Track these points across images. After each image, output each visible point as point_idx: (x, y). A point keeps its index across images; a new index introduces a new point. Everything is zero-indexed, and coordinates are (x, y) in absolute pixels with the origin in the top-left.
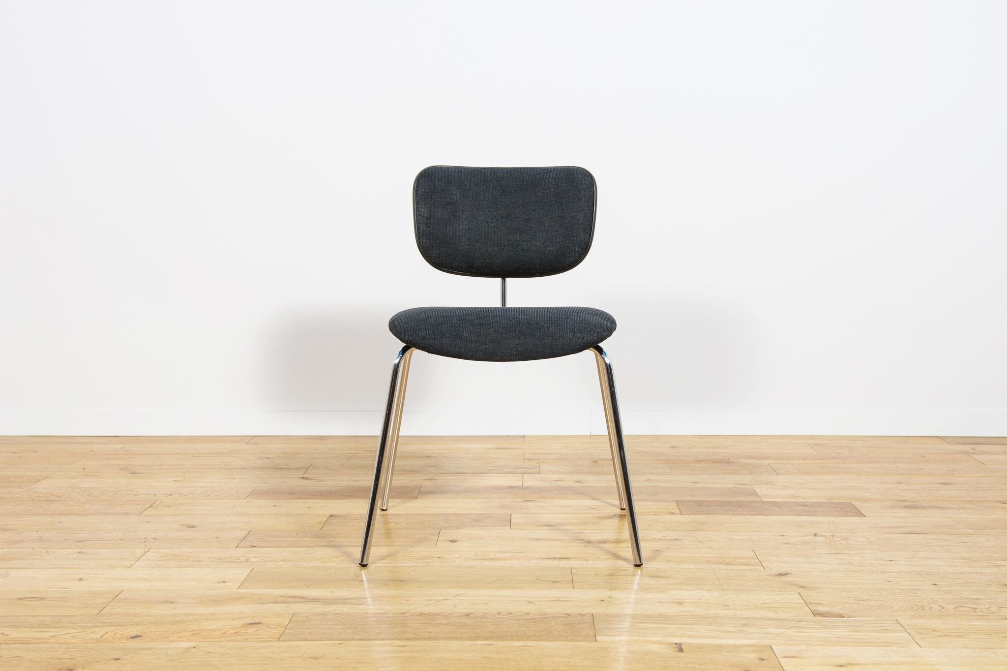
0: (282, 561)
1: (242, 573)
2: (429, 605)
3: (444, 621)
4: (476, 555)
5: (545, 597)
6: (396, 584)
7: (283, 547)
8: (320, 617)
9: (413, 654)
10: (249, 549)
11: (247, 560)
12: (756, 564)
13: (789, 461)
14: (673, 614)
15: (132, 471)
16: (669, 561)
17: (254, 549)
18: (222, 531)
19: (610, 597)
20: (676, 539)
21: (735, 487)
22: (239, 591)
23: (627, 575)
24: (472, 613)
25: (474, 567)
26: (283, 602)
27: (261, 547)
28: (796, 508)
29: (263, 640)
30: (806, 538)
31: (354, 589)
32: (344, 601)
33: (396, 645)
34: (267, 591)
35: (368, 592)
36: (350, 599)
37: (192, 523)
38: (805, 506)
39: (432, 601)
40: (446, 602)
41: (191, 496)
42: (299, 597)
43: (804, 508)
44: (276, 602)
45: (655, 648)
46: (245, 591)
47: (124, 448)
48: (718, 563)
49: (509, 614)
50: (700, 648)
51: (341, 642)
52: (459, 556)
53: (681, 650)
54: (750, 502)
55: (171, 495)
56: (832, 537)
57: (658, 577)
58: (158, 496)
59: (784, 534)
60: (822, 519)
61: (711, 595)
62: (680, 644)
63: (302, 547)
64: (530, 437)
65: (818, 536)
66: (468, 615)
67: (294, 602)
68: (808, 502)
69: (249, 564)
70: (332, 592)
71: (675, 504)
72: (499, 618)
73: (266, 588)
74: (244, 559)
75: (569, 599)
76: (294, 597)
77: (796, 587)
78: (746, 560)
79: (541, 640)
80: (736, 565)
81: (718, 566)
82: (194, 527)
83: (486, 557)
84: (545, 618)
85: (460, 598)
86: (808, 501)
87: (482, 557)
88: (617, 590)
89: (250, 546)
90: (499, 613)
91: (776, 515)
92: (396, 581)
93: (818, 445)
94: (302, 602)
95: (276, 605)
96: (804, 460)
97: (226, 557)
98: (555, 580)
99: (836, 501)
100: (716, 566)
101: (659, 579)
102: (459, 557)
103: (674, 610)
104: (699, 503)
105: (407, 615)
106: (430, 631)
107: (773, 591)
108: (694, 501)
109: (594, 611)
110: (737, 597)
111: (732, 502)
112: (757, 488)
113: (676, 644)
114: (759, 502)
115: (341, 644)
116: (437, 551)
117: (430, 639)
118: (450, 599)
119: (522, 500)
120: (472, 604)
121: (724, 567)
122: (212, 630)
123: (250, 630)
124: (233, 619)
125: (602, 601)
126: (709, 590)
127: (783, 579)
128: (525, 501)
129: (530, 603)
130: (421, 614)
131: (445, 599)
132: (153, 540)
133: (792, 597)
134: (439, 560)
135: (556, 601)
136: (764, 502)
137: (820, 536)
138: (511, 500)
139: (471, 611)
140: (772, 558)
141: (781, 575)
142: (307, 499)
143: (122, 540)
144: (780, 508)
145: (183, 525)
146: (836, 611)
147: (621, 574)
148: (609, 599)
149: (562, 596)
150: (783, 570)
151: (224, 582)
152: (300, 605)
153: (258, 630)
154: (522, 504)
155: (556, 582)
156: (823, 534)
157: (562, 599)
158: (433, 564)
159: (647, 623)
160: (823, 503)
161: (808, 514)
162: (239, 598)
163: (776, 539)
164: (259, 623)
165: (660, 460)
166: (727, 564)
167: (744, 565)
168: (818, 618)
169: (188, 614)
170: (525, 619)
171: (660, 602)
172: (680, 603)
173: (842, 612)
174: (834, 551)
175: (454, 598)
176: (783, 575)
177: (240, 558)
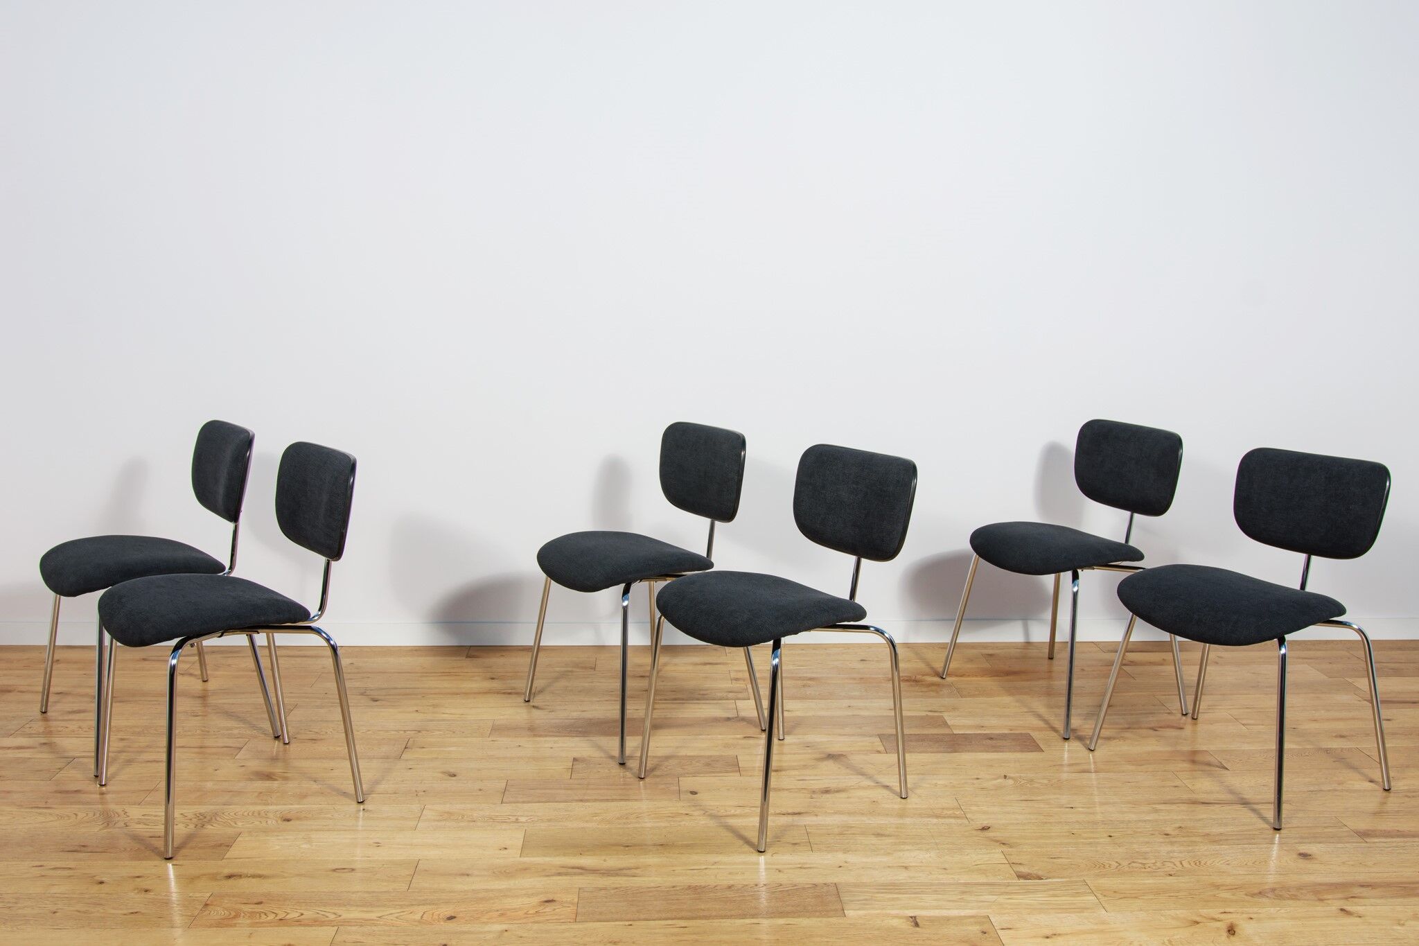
0: (549, 820)
1: (516, 838)
5: (790, 863)
6: (658, 850)
8: (603, 892)
9: (695, 937)
10: (514, 805)
11: (517, 819)
12: (961, 816)
14: (903, 881)
16: (887, 815)
17: (519, 805)
19: (846, 862)
22: (522, 859)
24: (733, 885)
26: (566, 874)
27: (525, 802)
29: (562, 921)
33: (678, 926)
34: (547, 859)
37: (452, 771)
38: (991, 738)
39: (696, 871)
42: (578, 868)
43: (990, 742)
44: (559, 874)
45: (895, 922)
46: (527, 860)
48: (929, 816)
49: (765, 885)
50: (932, 920)
51: (630, 923)
53: (917, 925)
54: (943, 735)
56: (1019, 779)
58: (407, 732)
59: (979, 777)
62: (915, 917)
63: (562, 801)
65: (1007, 778)
66: (730, 887)
67: (575, 874)
69: (521, 824)
70: (605, 862)
71: (879, 739)
72: (758, 893)
74: (513, 819)
76: (573, 868)
77: (998, 843)
79: (799, 917)
80: (945, 817)
82: (455, 776)
84: (796, 889)
85: (718, 866)
88: (851, 852)
89: (513, 800)
90: (757, 885)
91: (968, 751)
94: (581, 874)
95: (560, 878)
97: (496, 816)
100: (928, 820)
101: (884, 838)
102: (704, 815)
105: (678, 889)
109: (836, 880)
112: (947, 717)
113: (911, 917)
114: (951, 734)
115: (631, 925)
116: (683, 806)
117: (706, 918)
118: (710, 868)
119: (742, 736)
120: (730, 873)
121: (935, 821)
122: (514, 909)
123: (547, 910)
124: (528, 896)
125: (840, 867)
126: (927, 850)
127: (987, 834)
128: (745, 737)
129: (779, 871)
130: (689, 887)
131: (706, 869)
132: (423, 793)
133: (996, 855)
134: (687, 818)
135: (801, 868)
136: (956, 734)
137: (1010, 778)
138: (732, 736)
139: (732, 882)
140: (974, 808)
141: (984, 829)
142: (546, 736)
143: (395, 793)
144: (971, 742)
145: (444, 773)
146: (1035, 872)
147: (849, 832)
148: (845, 864)
149: (805, 861)
150: (985, 823)
151: (506, 849)
152: (581, 877)
153: (554, 910)
154: (743, 742)
155: (796, 844)
156: (1012, 775)
157: (805, 866)
158: (684, 823)
159: (882, 893)
160: (1006, 734)
161: (996, 749)
162: (526, 869)
163: (973, 784)
164: (552, 901)
165: (855, 679)
166: (937, 817)
167: (951, 817)
168: (1022, 881)
169: (487, 891)
170: (780, 891)
171: (889, 867)
172: (906, 868)
173: (1040, 873)
174: (1023, 798)
175: (713, 867)
176: (986, 829)
177: (510, 817)
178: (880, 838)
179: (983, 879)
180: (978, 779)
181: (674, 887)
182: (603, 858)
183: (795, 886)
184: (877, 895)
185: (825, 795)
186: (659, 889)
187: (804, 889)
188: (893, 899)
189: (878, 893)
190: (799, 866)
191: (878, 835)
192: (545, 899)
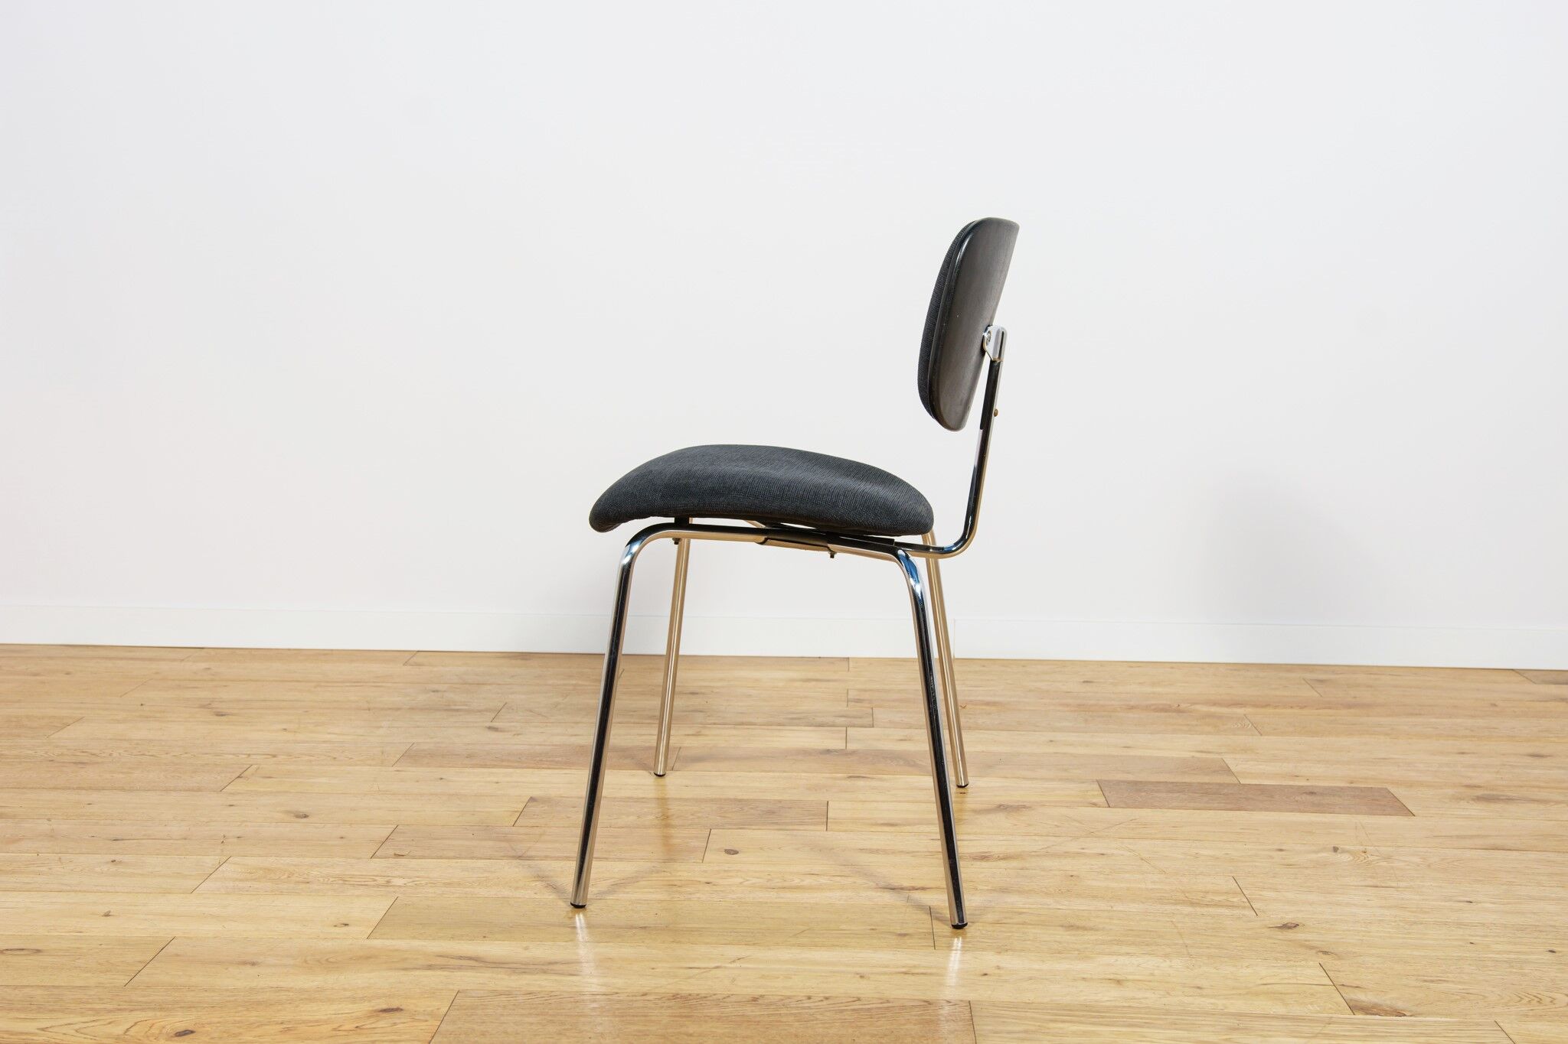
0: (446, 885)
1: (375, 907)
2: (690, 978)
3: (715, 1012)
4: (769, 880)
5: (887, 966)
6: (634, 935)
7: (449, 858)
8: (503, 998)
10: (393, 861)
11: (388, 882)
12: (1243, 904)
13: (1277, 710)
14: (1108, 1004)
15: (219, 710)
16: (1093, 897)
17: (402, 861)
18: (351, 824)
19: (998, 968)
20: (1103, 854)
21: (1193, 757)
22: (369, 943)
23: (1024, 923)
24: (762, 996)
25: (766, 903)
26: (442, 968)
27: (414, 857)
28: (1297, 798)
30: (1320, 855)
31: (564, 943)
32: (544, 967)
34: (417, 944)
35: (584, 948)
36: (556, 963)
37: (303, 809)
38: (1312, 793)
39: (697, 971)
40: (718, 972)
41: (307, 758)
42: (470, 958)
43: (1309, 798)
44: (430, 967)
46: (377, 943)
47: (209, 669)
48: (1177, 902)
49: (827, 998)
52: (741, 880)
54: (1220, 785)
55: (274, 756)
56: (1363, 854)
57: (1078, 928)
58: (254, 757)
59: (1283, 848)
60: (1341, 818)
61: (1171, 967)
63: (481, 858)
64: (857, 660)
65: (1339, 851)
66: (755, 999)
67: (460, 968)
68: (1316, 787)
69: (392, 889)
70: (526, 948)
71: (1096, 786)
72: (809, 1008)
73: (414, 938)
74: (381, 881)
75: (929, 971)
76: (460, 958)
77: (1314, 951)
78: (1225, 897)
80: (1208, 906)
81: (1178, 907)
82: (306, 817)
83: (786, 884)
84: (888, 1008)
85: (743, 965)
86: (1317, 784)
87: (780, 885)
88: (1010, 953)
89: (395, 854)
90: (809, 998)
91: (1267, 810)
92: (636, 928)
93: (1321, 681)
94: (472, 968)
95: (429, 973)
96: (1301, 708)
97: (352, 876)
98: (903, 932)
99: (1363, 786)
100: (1173, 907)
101: (1080, 932)
102: (741, 883)
103: (1108, 996)
104: (1137, 786)
105: (651, 998)
106: (691, 1031)
107: (1276, 959)
108: (1129, 782)
109: (972, 996)
110: (1215, 971)
111: (1190, 784)
112: (1230, 760)
114: (1235, 785)
116: (705, 871)
118: (725, 967)
119: (845, 775)
120: (763, 977)
121: (1188, 909)
122: (317, 1021)
123: (381, 1024)
124: (353, 1000)
125: (986, 974)
126: (1166, 956)
127: (1290, 935)
128: (850, 777)
129: (862, 977)
130: (675, 997)
131: (717, 967)
132: (236, 840)
133: (1310, 972)
134: (707, 888)
135: (906, 973)
136: (1244, 785)
137: (1344, 851)
138: (828, 775)
139: (761, 992)
140: (1267, 894)
141: (1286, 927)
142: (494, 766)
143: (185, 839)
144: (1272, 797)
145: (288, 812)
146: (1388, 1002)
147: (1015, 921)
148: (997, 971)
149: (916, 963)
150: (1289, 918)
151: (346, 925)
152: (470, 973)
153: (395, 1024)
154: (849, 783)
155: (905, 935)
156: (1347, 847)
157: (917, 971)
158: (698, 895)
159: (1063, 1022)
160: (1342, 788)
161: (1320, 808)
162: (368, 958)
163: (1271, 857)
164: (398, 1010)
165: (1067, 705)
166: (1192, 904)
167: (1222, 906)
168: (1360, 1016)
169: (279, 989)
170: (853, 1010)
171: (1084, 979)
172: (1118, 982)
173: (1400, 1005)
174: (1370, 882)
175: (732, 965)
176: (1290, 928)
177: (377, 878)
178: (1074, 932)
179: (1280, 1010)
180: (1281, 850)
181: (645, 994)
182: (525, 944)
183: (888, 1002)
184: (1052, 1025)
185: (979, 863)
186: (615, 997)
187: (903, 1007)
188: (1085, 1033)
189: (1052, 1021)
190: (904, 970)
191: (1071, 927)
192: (385, 1007)
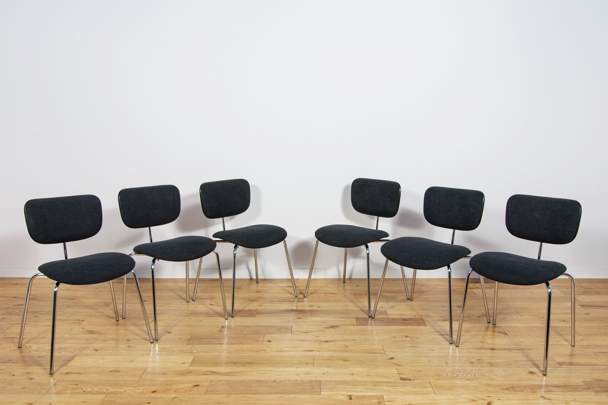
0: (205, 352)
1: (190, 359)
4: (278, 349)
5: (303, 372)
6: (248, 365)
7: (205, 344)
8: (221, 382)
9: (254, 402)
11: (192, 351)
12: (383, 353)
14: (349, 380)
16: (350, 352)
18: (181, 335)
20: (354, 340)
21: (379, 310)
22: (190, 368)
26: (207, 374)
29: (200, 394)
30: (403, 338)
33: (248, 397)
34: (201, 368)
37: (170, 331)
42: (212, 372)
43: (404, 321)
44: (204, 374)
45: (341, 397)
46: (192, 368)
49: (290, 380)
50: (358, 397)
51: (228, 395)
53: (351, 399)
62: (351, 395)
63: (212, 344)
67: (210, 374)
69: (193, 354)
71: (355, 319)
74: (190, 351)
76: (210, 372)
77: (396, 365)
79: (301, 394)
80: (375, 353)
82: (170, 333)
83: (282, 350)
84: (303, 383)
88: (330, 368)
89: (193, 344)
90: (286, 380)
94: (213, 374)
95: (204, 376)
97: (184, 350)
101: (346, 362)
102: (272, 350)
108: (363, 318)
109: (321, 379)
113: (349, 395)
114: (387, 318)
117: (261, 394)
119: (296, 318)
120: (276, 375)
121: (371, 355)
122: (181, 389)
123: (195, 389)
124: (189, 383)
125: (324, 374)
126: (364, 367)
127: (392, 361)
128: (298, 318)
129: (297, 375)
130: (257, 381)
131: (266, 373)
133: (393, 370)
134: (264, 352)
135: (307, 374)
136: (389, 318)
137: (409, 337)
138: (292, 318)
139: (276, 379)
140: (389, 350)
142: (213, 317)
143: (144, 340)
144: (395, 321)
145: (166, 332)
146: (408, 377)
147: (332, 359)
148: (327, 372)
149: (309, 371)
150: (392, 356)
151: (184, 363)
152: (212, 376)
153: (198, 389)
154: (297, 320)
155: (307, 364)
157: (309, 373)
158: (262, 354)
159: (339, 385)
162: (190, 372)
163: (392, 339)
164: (198, 385)
165: (352, 294)
166: (372, 353)
167: (378, 353)
168: (402, 381)
169: (172, 380)
170: (295, 383)
171: (345, 374)
172: (352, 374)
174: (412, 346)
175: (270, 372)
176: (392, 359)
179: (385, 380)
180: (394, 337)
181: (251, 380)
182: (224, 368)
183: (303, 381)
184: (337, 386)
185: (325, 343)
186: (244, 381)
187: (306, 382)
188: (343, 388)
189: (338, 385)
190: (307, 373)
191: (345, 360)
192: (195, 385)
